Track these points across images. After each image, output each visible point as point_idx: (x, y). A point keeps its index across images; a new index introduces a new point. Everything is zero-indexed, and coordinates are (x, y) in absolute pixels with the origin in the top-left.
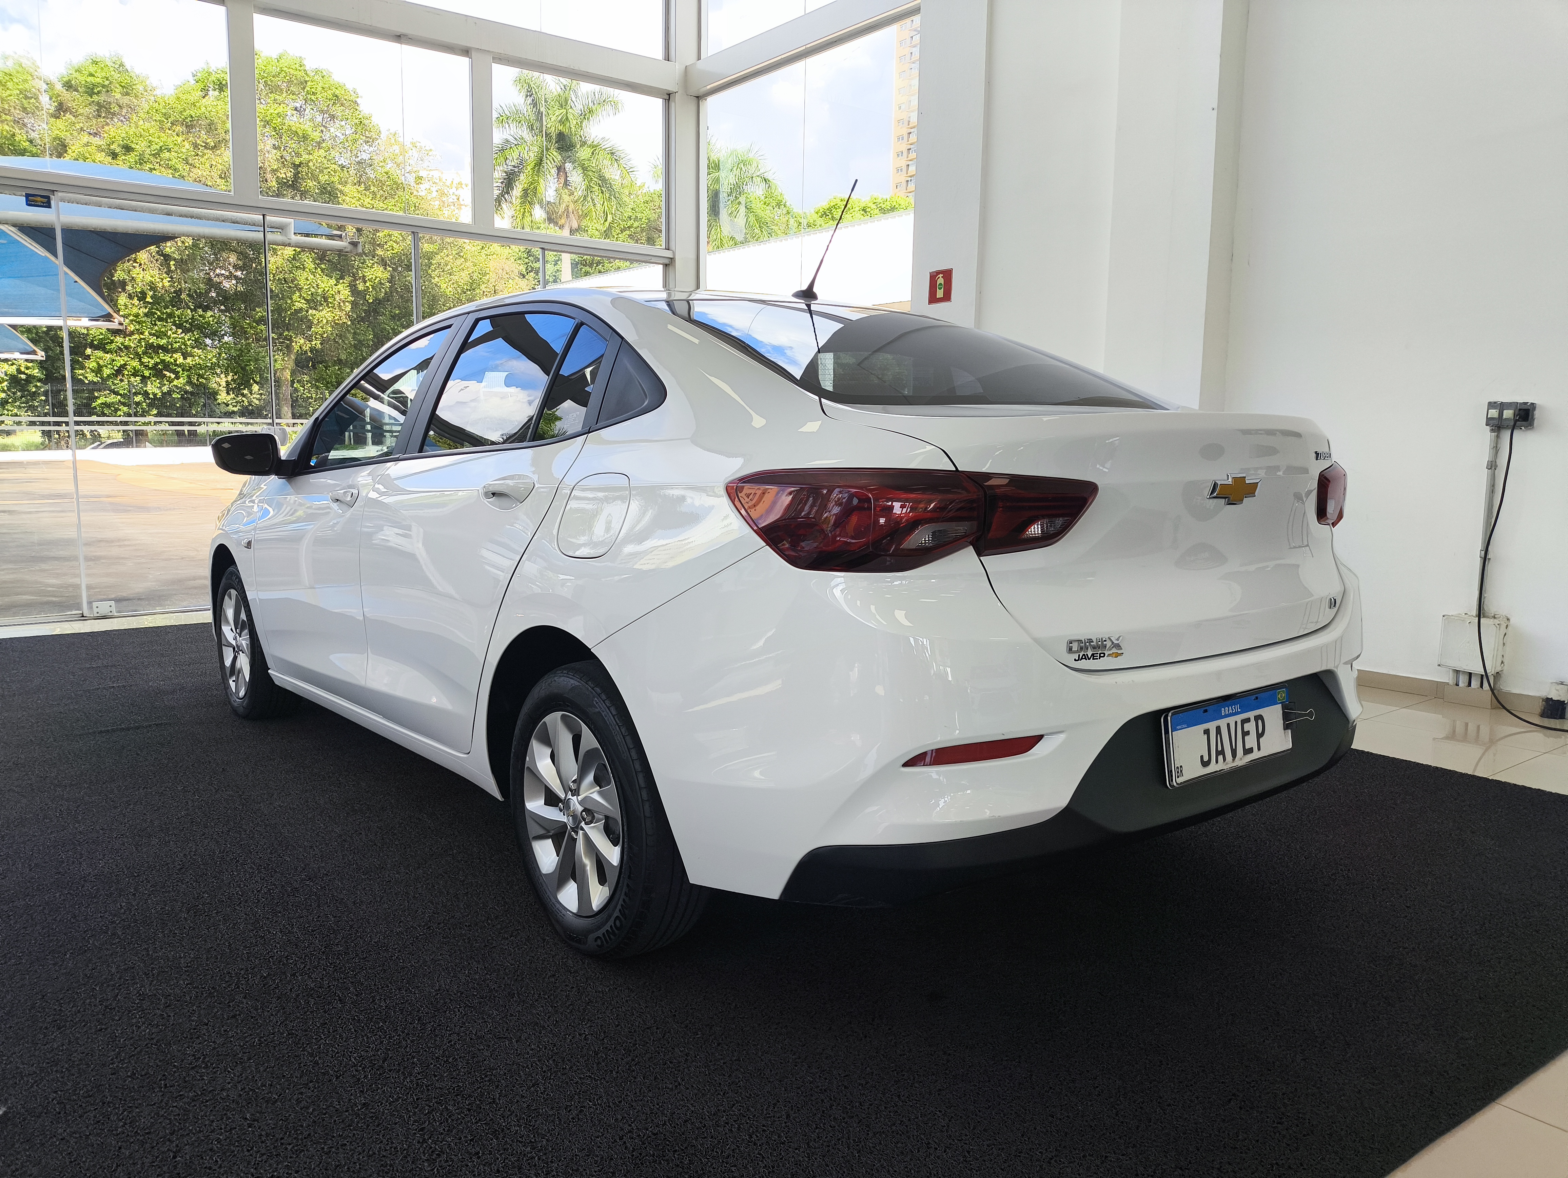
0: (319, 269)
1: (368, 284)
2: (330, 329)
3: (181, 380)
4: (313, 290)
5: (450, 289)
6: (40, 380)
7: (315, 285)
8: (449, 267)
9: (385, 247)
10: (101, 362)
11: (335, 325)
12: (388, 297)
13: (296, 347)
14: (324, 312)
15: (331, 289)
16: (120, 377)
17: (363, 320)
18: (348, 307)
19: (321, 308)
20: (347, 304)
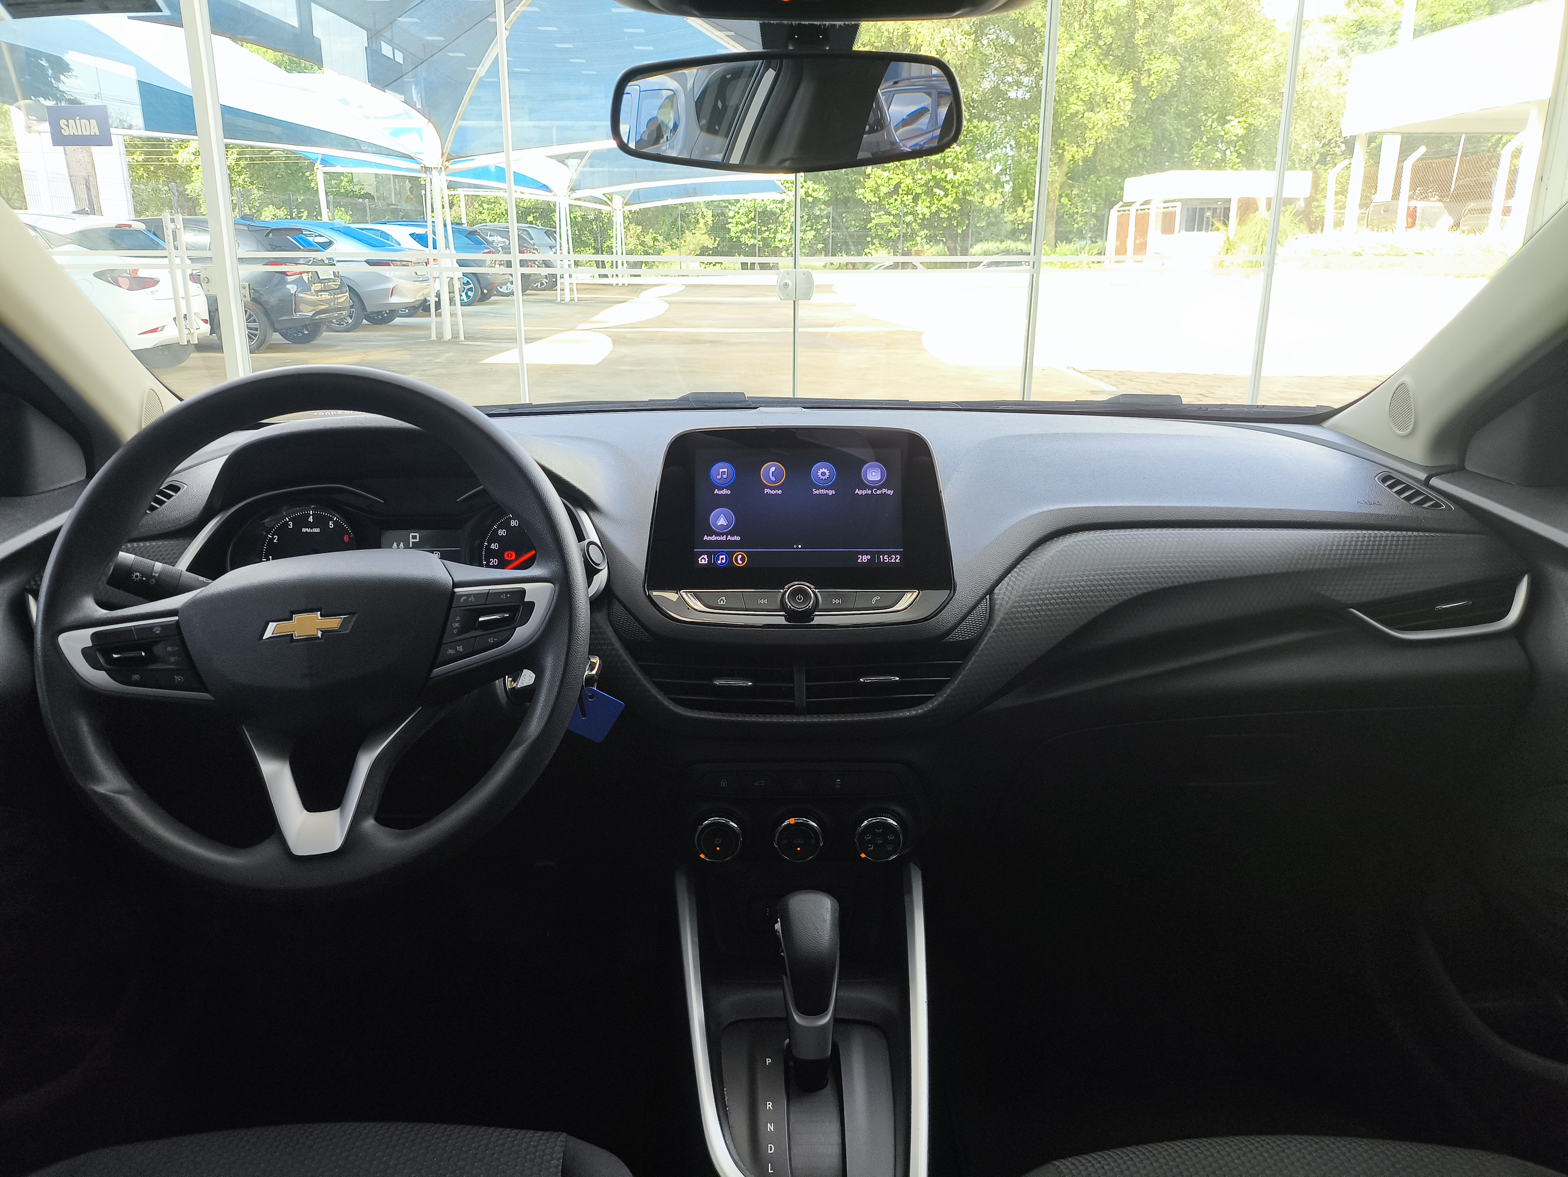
0: (1101, 66)
1: (1152, 79)
2: (1105, 133)
3: (950, 199)
4: (1091, 89)
5: (1248, 77)
6: (824, 203)
7: (1094, 84)
8: (1250, 51)
9: (1177, 32)
10: (879, 182)
11: (1112, 128)
12: (1173, 94)
13: (1068, 157)
14: (1101, 113)
15: (1111, 87)
16: (895, 197)
17: (1144, 121)
18: (1128, 106)
19: (1098, 110)
20: (1127, 103)
